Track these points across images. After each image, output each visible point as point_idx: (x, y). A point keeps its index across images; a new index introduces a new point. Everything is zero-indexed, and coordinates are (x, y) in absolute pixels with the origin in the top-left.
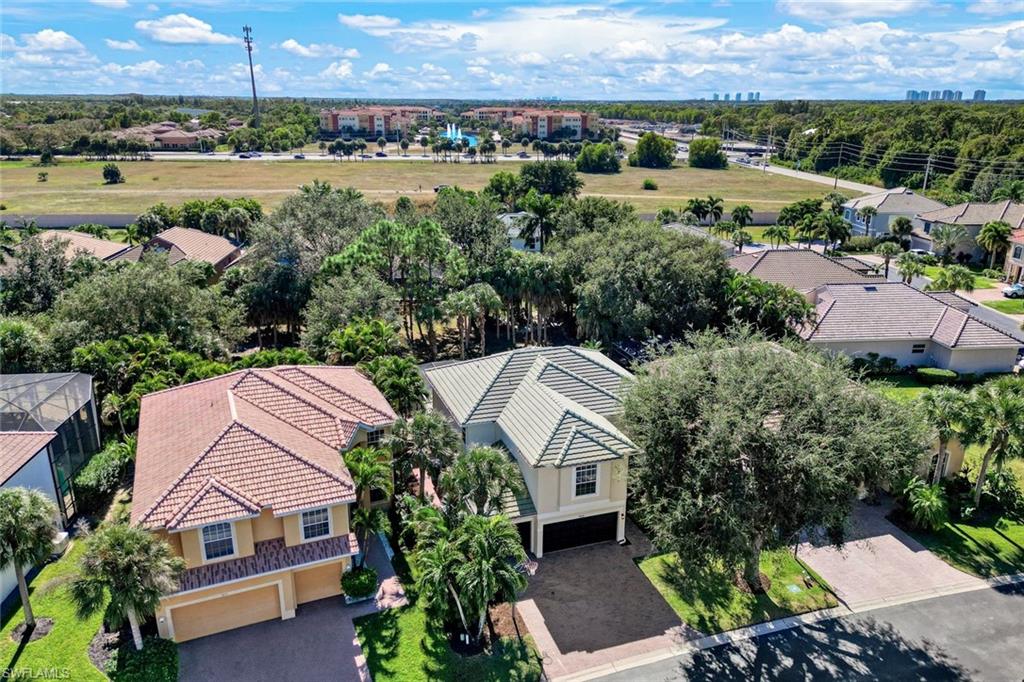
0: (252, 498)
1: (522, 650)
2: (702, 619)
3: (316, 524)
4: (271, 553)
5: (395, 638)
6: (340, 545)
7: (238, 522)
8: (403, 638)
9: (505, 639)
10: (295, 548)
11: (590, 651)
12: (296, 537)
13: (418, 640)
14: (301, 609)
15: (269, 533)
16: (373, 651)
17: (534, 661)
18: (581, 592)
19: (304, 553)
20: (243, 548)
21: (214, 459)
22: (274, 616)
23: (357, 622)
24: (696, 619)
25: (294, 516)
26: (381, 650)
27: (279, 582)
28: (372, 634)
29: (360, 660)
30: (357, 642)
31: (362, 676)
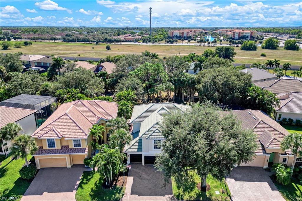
0: (60, 133)
1: (120, 191)
2: (179, 194)
3: (77, 143)
4: (65, 149)
5: (90, 179)
6: (83, 150)
7: (56, 139)
8: (92, 180)
9: (118, 186)
10: (71, 149)
11: (139, 195)
12: (72, 146)
13: (96, 181)
14: (74, 166)
15: (65, 144)
16: (83, 180)
17: (121, 194)
18: (149, 178)
19: (73, 151)
20: (58, 146)
21: (57, 122)
22: (65, 166)
23: (84, 172)
25: (71, 140)
26: (85, 181)
27: (66, 157)
28: (85, 177)
29: (78, 183)
30: (81, 178)
31: (76, 187)
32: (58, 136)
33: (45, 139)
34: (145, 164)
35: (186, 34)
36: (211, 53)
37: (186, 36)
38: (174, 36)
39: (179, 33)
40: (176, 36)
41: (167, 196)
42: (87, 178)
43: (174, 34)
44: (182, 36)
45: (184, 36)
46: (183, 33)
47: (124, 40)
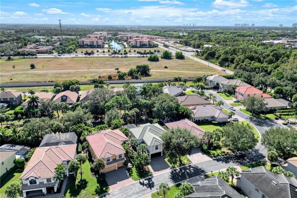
35: (96, 43)
37: (96, 44)
38: (85, 44)
39: (89, 42)
40: (87, 45)
44: (92, 45)
45: (94, 44)
46: (93, 42)
47: (37, 52)
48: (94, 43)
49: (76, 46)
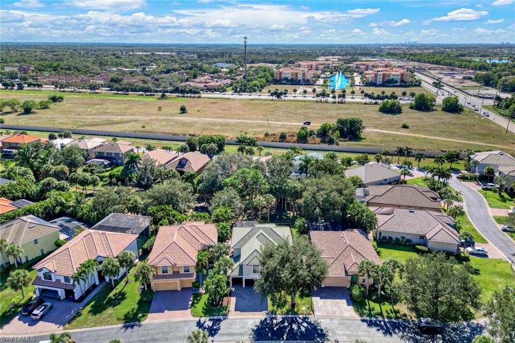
0: (173, 261)
1: (226, 308)
2: (274, 310)
3: (187, 270)
4: (176, 274)
5: (200, 300)
6: (192, 275)
7: (169, 266)
8: (201, 300)
9: (224, 305)
10: (182, 274)
11: (241, 312)
12: (182, 272)
13: (204, 301)
14: (183, 289)
15: (176, 270)
16: (194, 301)
17: (227, 311)
18: (249, 298)
19: (183, 276)
20: (170, 272)
21: (167, 251)
22: (176, 289)
23: (193, 294)
24: (272, 310)
25: (182, 267)
26: (195, 302)
27: (177, 281)
28: (195, 298)
29: (190, 303)
30: (191, 299)
31: (189, 306)
32: (171, 264)
33: (159, 267)
34: (245, 286)
35: (301, 76)
36: (330, 128)
37: (301, 79)
38: (282, 78)
39: (290, 74)
40: (286, 79)
41: (263, 312)
42: (197, 299)
43: (283, 76)
44: (295, 79)
45: (299, 78)
46: (297, 74)
47: (205, 88)
48: (299, 76)
49: (267, 81)
